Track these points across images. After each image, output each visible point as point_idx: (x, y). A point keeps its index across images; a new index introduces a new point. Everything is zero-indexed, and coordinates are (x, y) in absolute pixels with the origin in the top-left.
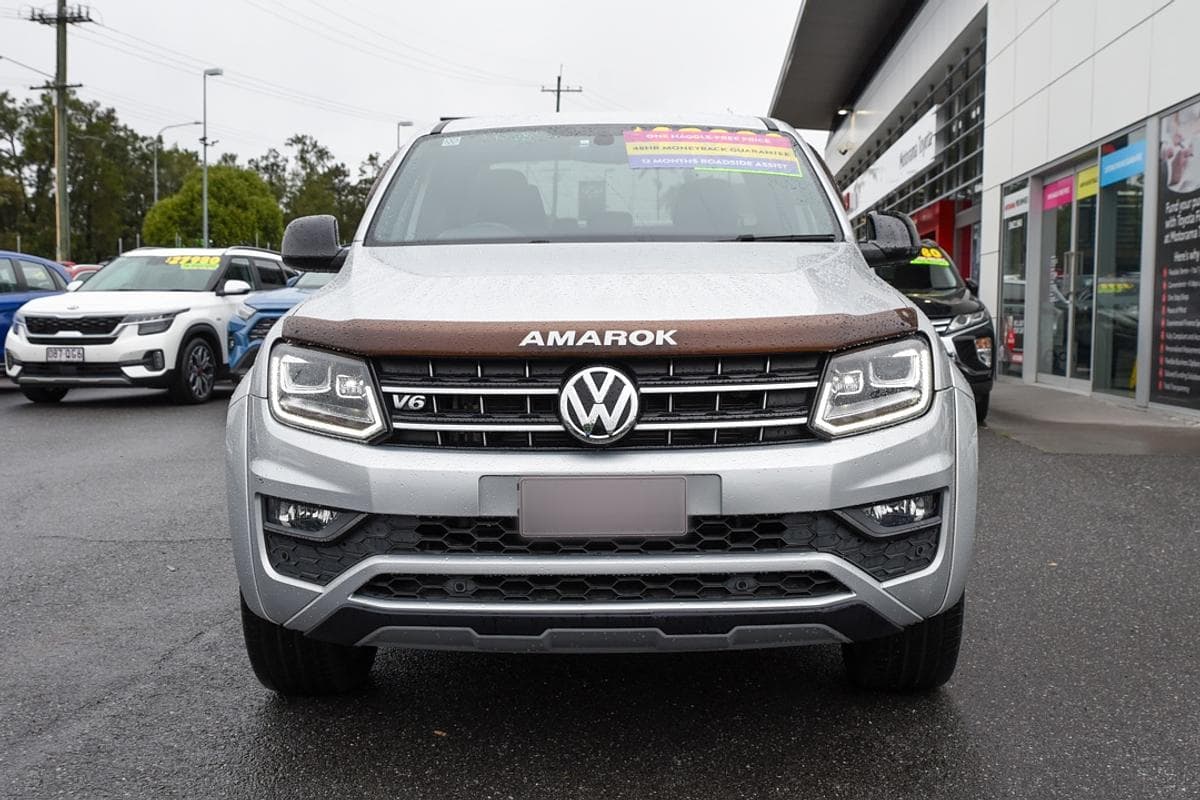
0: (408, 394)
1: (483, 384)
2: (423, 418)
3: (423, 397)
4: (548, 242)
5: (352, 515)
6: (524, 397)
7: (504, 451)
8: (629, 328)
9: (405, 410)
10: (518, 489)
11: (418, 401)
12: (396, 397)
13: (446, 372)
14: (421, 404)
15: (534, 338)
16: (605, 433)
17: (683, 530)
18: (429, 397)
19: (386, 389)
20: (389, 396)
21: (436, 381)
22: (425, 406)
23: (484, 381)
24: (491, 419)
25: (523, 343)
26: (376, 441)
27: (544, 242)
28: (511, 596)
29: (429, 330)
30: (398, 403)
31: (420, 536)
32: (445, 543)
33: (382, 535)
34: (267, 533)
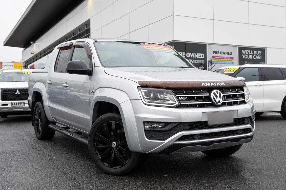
0: (182, 96)
3: (185, 97)
6: (203, 96)
8: (218, 82)
10: (208, 115)
12: (179, 97)
14: (185, 99)
15: (203, 84)
16: (220, 103)
17: (232, 121)
19: (177, 96)
23: (195, 93)
24: (198, 101)
26: (177, 107)
28: (206, 138)
29: (183, 83)
30: (180, 99)
32: (194, 128)
33: (182, 127)
34: (145, 131)
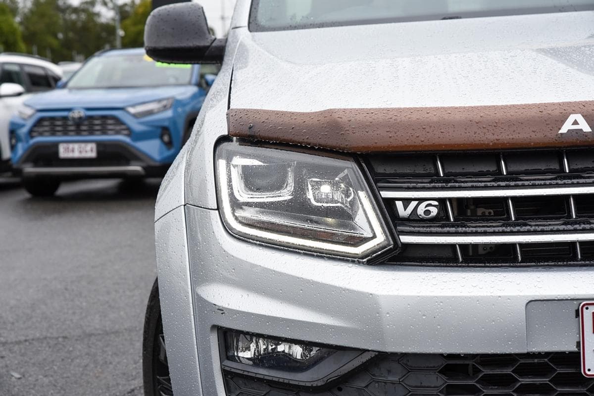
0: (415, 199)
1: (512, 183)
2: (439, 230)
3: (436, 203)
4: (461, 18)
5: (352, 355)
6: (566, 197)
7: (548, 268)
9: (414, 219)
10: (577, 315)
11: (429, 208)
12: (399, 204)
13: (457, 169)
14: (434, 211)
15: (576, 123)
18: (442, 201)
19: (386, 194)
20: (390, 202)
21: (449, 181)
22: (438, 213)
23: (513, 179)
24: (528, 227)
25: (564, 130)
27: (457, 18)
29: (435, 119)
30: (403, 211)
31: (444, 378)
32: (478, 385)
33: (395, 379)
34: (226, 374)
